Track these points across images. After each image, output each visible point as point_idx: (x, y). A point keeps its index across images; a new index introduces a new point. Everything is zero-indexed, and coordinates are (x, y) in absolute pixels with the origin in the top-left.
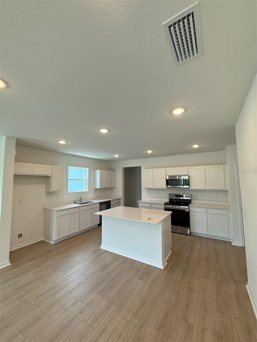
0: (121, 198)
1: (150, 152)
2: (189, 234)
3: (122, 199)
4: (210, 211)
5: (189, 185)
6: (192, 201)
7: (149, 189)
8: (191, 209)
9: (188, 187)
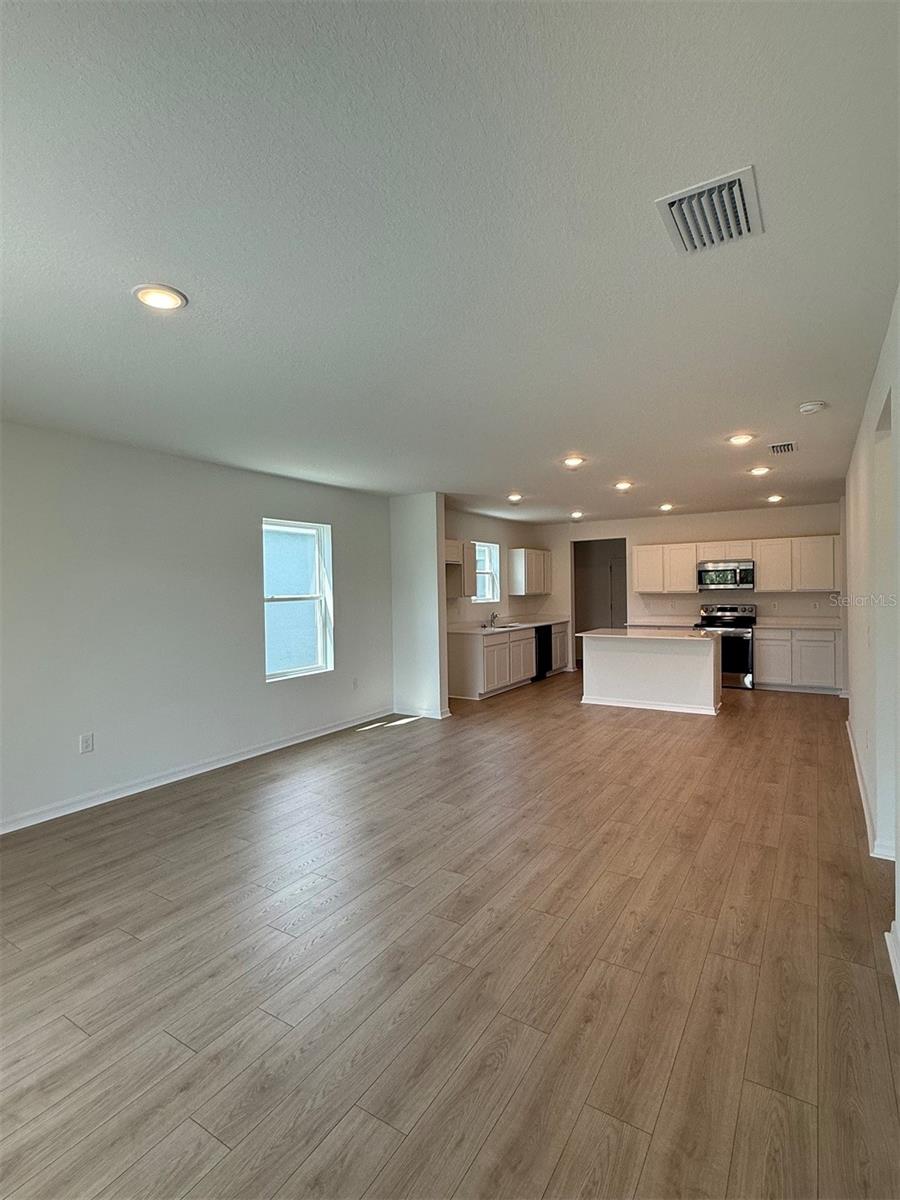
0: (568, 622)
1: (666, 507)
2: (750, 686)
3: (570, 624)
4: (799, 635)
5: (752, 582)
6: (757, 619)
7: (647, 596)
8: (756, 633)
9: (751, 586)
